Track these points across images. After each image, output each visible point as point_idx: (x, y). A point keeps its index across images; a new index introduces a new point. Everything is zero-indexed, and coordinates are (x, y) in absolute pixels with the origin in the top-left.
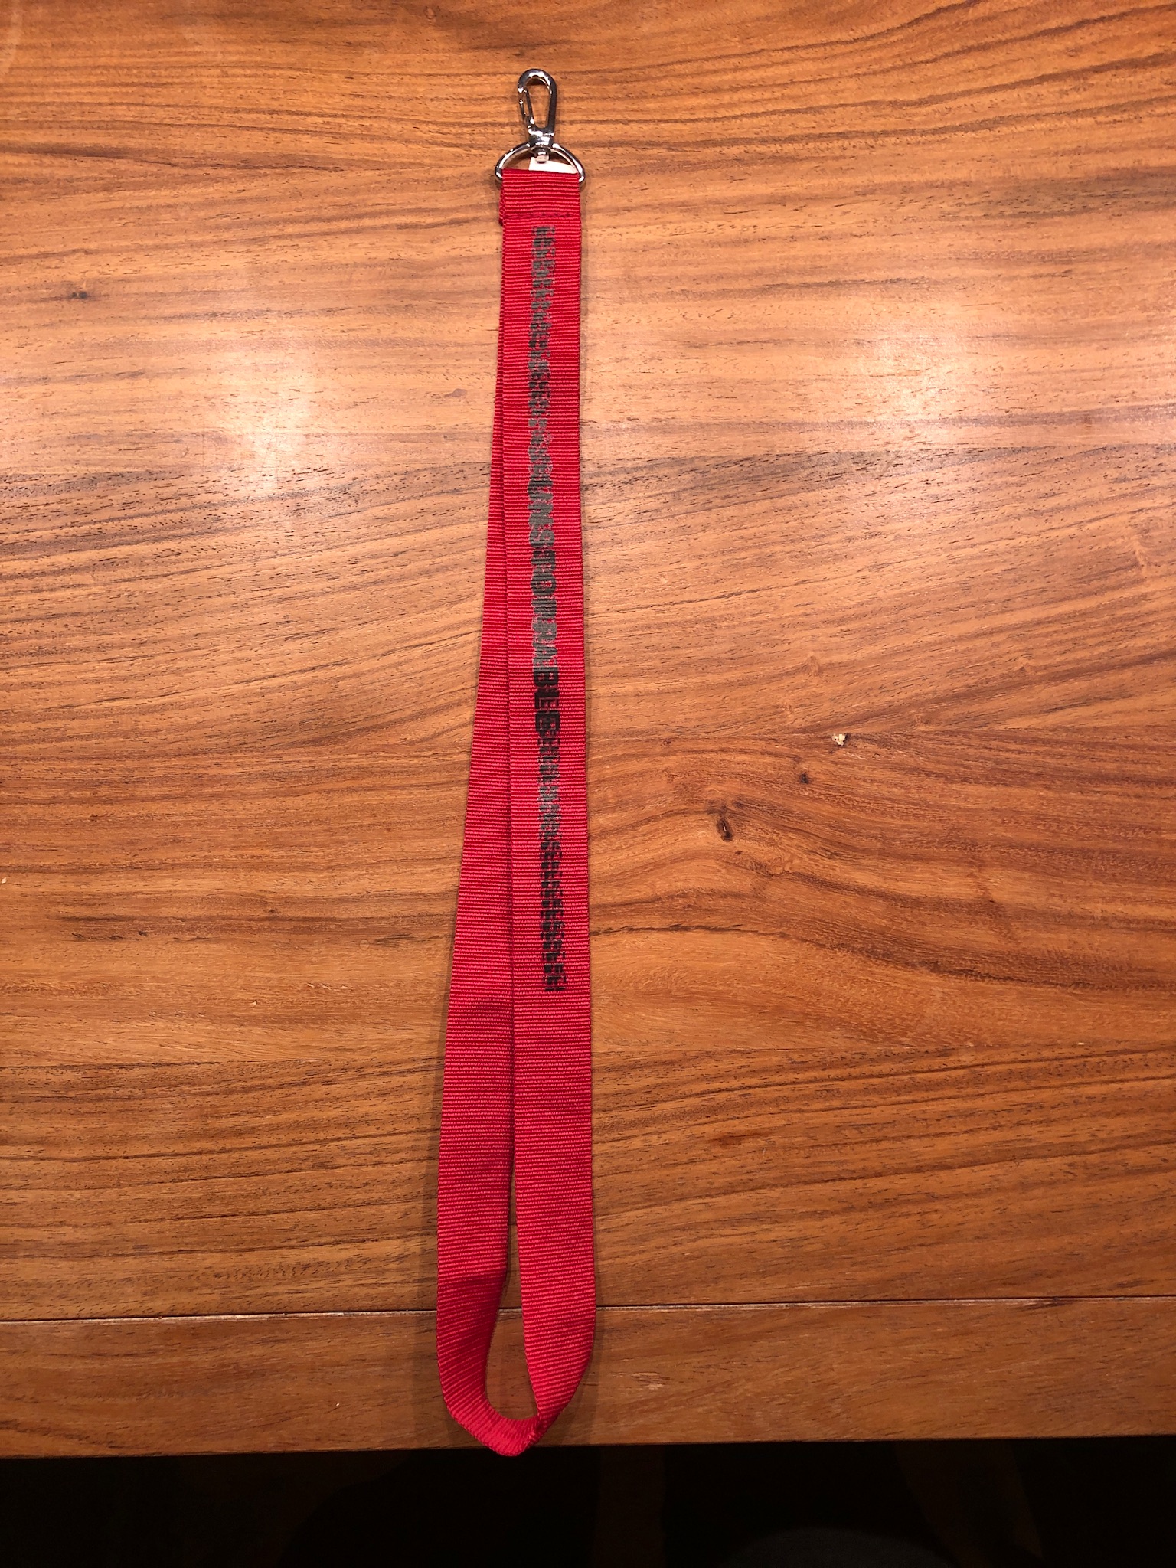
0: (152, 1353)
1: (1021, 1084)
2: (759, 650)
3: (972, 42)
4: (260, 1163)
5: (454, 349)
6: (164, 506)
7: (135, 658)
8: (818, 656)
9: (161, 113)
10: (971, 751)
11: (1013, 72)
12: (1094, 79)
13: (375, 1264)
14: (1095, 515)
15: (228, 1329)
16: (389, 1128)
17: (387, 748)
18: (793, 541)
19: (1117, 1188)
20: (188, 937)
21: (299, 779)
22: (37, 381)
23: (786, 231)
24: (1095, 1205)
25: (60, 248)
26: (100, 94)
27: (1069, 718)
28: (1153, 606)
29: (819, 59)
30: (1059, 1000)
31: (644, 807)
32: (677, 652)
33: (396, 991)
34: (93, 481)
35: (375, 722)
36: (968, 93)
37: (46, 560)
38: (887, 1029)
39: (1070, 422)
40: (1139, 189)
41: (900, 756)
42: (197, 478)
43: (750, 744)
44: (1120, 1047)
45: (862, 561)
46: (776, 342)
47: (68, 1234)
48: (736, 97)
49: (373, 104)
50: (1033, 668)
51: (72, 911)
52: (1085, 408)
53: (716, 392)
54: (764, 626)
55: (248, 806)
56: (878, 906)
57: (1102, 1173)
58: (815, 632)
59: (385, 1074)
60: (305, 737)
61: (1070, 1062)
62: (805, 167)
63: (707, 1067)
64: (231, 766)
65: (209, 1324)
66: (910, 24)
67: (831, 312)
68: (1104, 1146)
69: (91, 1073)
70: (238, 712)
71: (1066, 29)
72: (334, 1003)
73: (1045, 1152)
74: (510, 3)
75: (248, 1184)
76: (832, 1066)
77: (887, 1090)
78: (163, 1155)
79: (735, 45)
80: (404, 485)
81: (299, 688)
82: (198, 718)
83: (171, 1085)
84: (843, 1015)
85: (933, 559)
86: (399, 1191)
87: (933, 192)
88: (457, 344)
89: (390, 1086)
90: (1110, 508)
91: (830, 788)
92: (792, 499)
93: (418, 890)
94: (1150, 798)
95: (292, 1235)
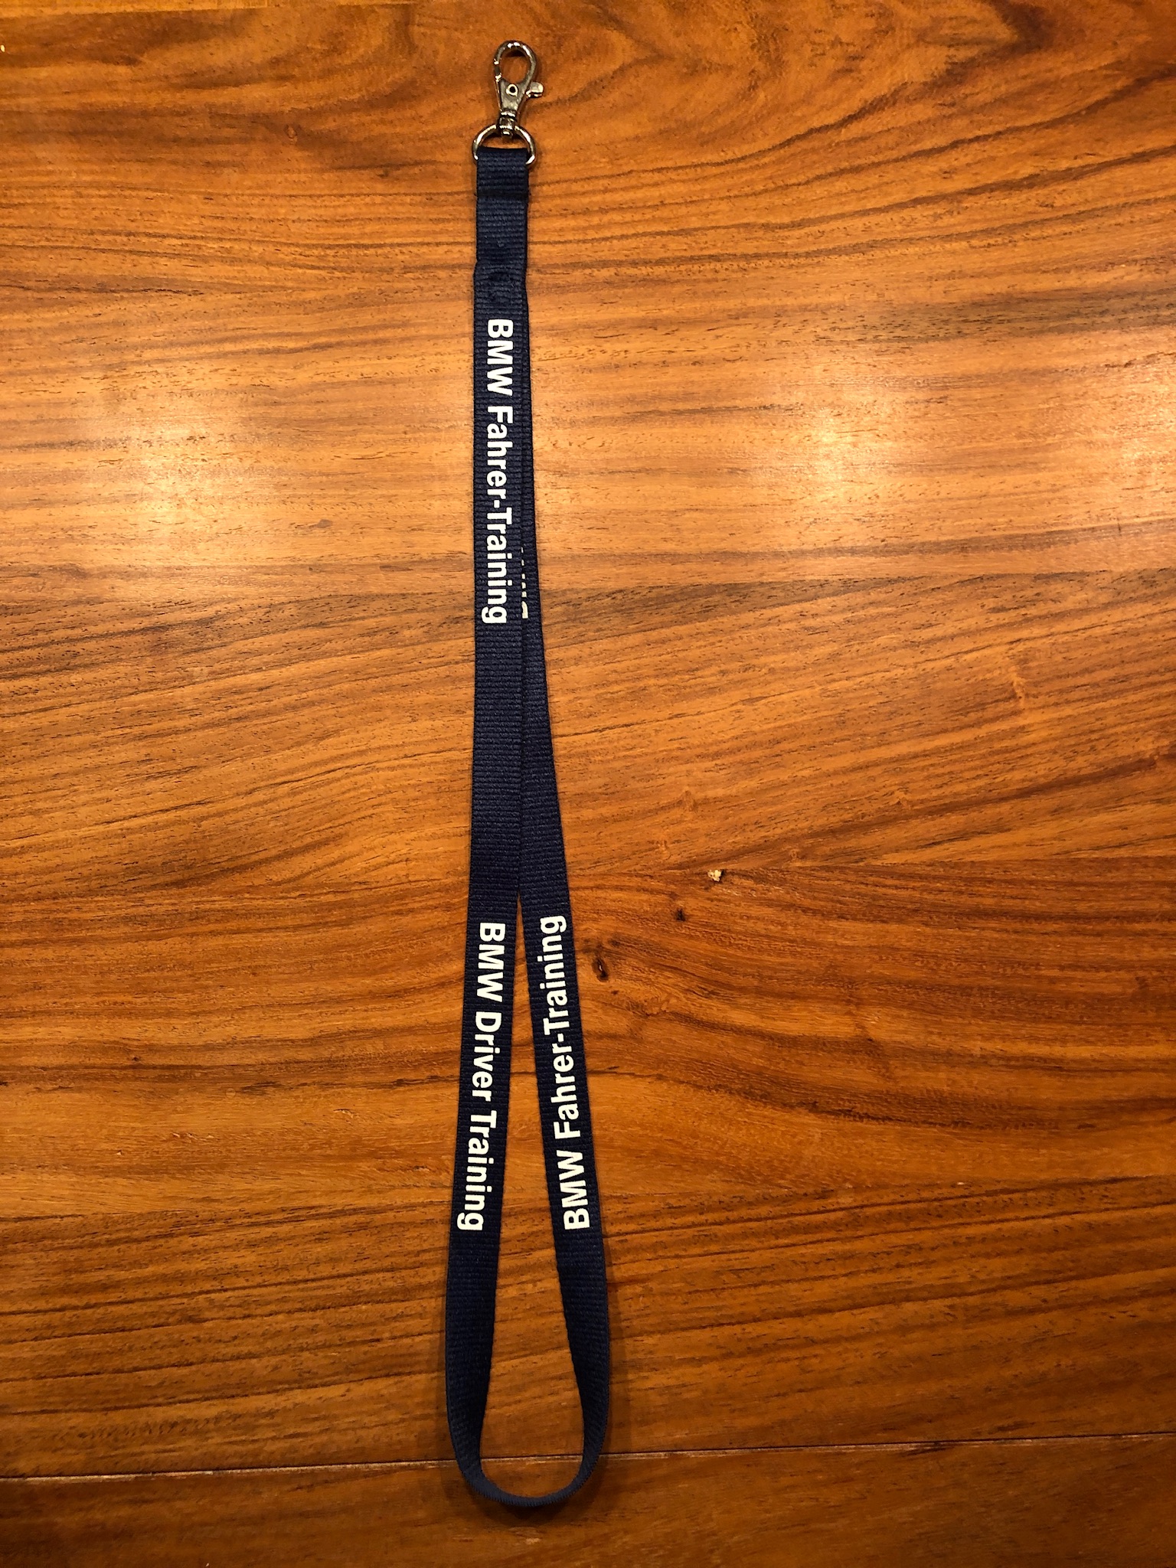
0: (16, 1514)
1: (901, 1225)
2: (633, 785)
3: (845, 165)
4: (127, 1318)
5: (319, 479)
6: (21, 642)
8: (692, 790)
9: (14, 235)
10: (848, 887)
11: (887, 194)
12: (969, 202)
13: (245, 1420)
14: (972, 646)
15: (93, 1490)
16: (259, 1280)
17: (252, 889)
18: (666, 675)
19: (996, 1331)
20: (50, 1087)
21: (161, 923)
23: (658, 357)
24: (976, 1348)
27: (946, 853)
28: (1032, 737)
29: (689, 180)
30: (938, 1140)
33: (263, 1140)
35: (240, 862)
36: (842, 216)
38: (766, 1172)
39: (946, 551)
40: (1013, 315)
41: (777, 892)
42: (54, 612)
43: (626, 881)
44: (999, 1187)
45: (737, 695)
46: (647, 471)
48: (606, 218)
49: (233, 225)
50: (909, 802)
52: (962, 537)
53: (587, 523)
54: (638, 760)
55: (110, 952)
56: (755, 1046)
57: (983, 1315)
58: (688, 766)
59: (253, 1224)
60: (168, 879)
61: (949, 1202)
62: (677, 289)
64: (90, 910)
65: (74, 1485)
66: (782, 145)
67: (703, 440)
68: (984, 1288)
70: (100, 854)
71: (941, 150)
72: (200, 1152)
73: (925, 1294)
74: (373, 121)
75: (113, 1341)
76: (710, 1209)
77: (765, 1234)
78: (24, 1312)
79: (603, 166)
80: (268, 619)
81: (159, 828)
82: (58, 861)
83: (34, 1239)
84: (721, 1158)
85: (807, 692)
86: (269, 1344)
87: (807, 316)
88: (322, 474)
89: (258, 1237)
90: (988, 638)
91: (707, 925)
92: (666, 632)
93: (285, 1036)
94: (1029, 933)
95: (158, 1392)
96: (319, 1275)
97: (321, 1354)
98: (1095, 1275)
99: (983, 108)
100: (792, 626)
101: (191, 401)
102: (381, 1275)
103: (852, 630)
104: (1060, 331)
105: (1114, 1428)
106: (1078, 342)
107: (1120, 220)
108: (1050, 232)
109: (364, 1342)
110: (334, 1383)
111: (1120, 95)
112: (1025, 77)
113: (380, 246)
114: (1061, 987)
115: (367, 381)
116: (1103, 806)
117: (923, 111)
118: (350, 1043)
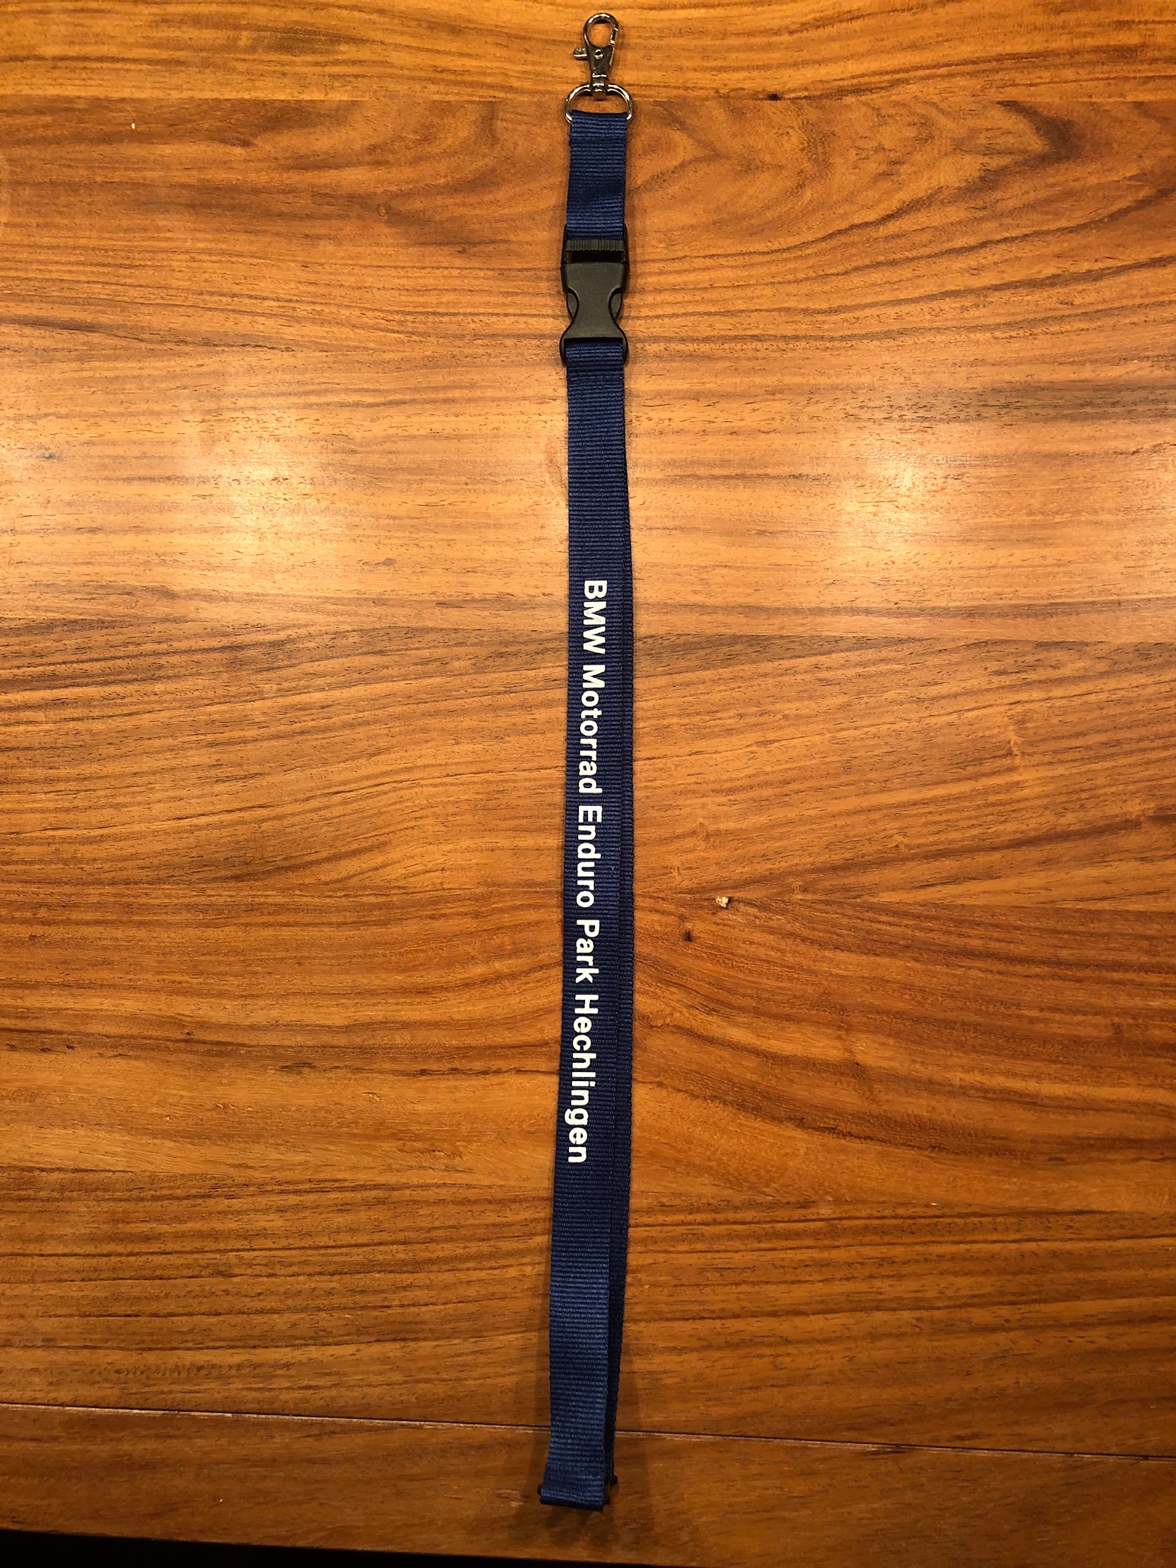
0: (55, 1439)
1: (876, 1239)
2: (652, 814)
3: (881, 258)
4: (165, 1268)
5: (386, 521)
6: (113, 652)
7: (78, 791)
8: (706, 822)
9: (133, 293)
10: (845, 921)
11: (917, 287)
12: (994, 297)
14: (974, 705)
15: (124, 1423)
16: (284, 1243)
17: (302, 887)
18: (689, 715)
19: (961, 1344)
20: (111, 1053)
21: (220, 912)
23: (699, 426)
24: (939, 1359)
25: (33, 412)
26: (78, 272)
27: (939, 895)
28: (1026, 792)
29: (737, 267)
30: (915, 1162)
31: (537, 954)
33: (297, 1116)
34: (47, 627)
35: (293, 862)
36: (875, 305)
38: (752, 1179)
39: (955, 616)
40: (1030, 402)
41: (778, 920)
42: (144, 628)
44: (970, 1210)
45: (753, 737)
46: (682, 529)
48: (659, 298)
49: (324, 290)
50: (906, 846)
51: (7, 1022)
52: (970, 604)
54: (658, 791)
55: (172, 935)
56: (751, 1062)
57: (947, 1329)
58: (704, 800)
59: (282, 1192)
60: (228, 873)
61: (922, 1221)
62: (720, 365)
64: (159, 896)
65: (107, 1417)
66: (824, 239)
67: (736, 503)
68: (951, 1303)
69: (14, 1174)
70: (170, 847)
71: (971, 249)
72: (239, 1122)
73: (895, 1305)
74: (456, 204)
75: (153, 1288)
76: (699, 1210)
77: (749, 1236)
78: (75, 1255)
79: (660, 252)
80: (333, 645)
81: (224, 827)
82: (133, 851)
83: (88, 1189)
84: (712, 1164)
85: (817, 738)
86: (290, 1302)
87: (838, 394)
88: (389, 517)
89: (287, 1203)
90: (990, 698)
91: (712, 947)
92: (691, 676)
93: (323, 1022)
94: (1012, 974)
95: (188, 1337)
96: (339, 1243)
97: (336, 1315)
98: (1057, 1300)
99: (1011, 213)
100: (807, 677)
101: (277, 446)
102: (395, 1247)
103: (863, 684)
104: (1073, 418)
105: (1067, 1446)
106: (1088, 430)
107: (1135, 320)
108: (1068, 327)
109: (375, 1308)
110: (346, 1343)
111: (1141, 204)
112: (1053, 185)
113: (455, 314)
114: (1040, 1027)
115: (434, 436)
116: (1090, 860)
117: (955, 213)
118: (382, 1033)
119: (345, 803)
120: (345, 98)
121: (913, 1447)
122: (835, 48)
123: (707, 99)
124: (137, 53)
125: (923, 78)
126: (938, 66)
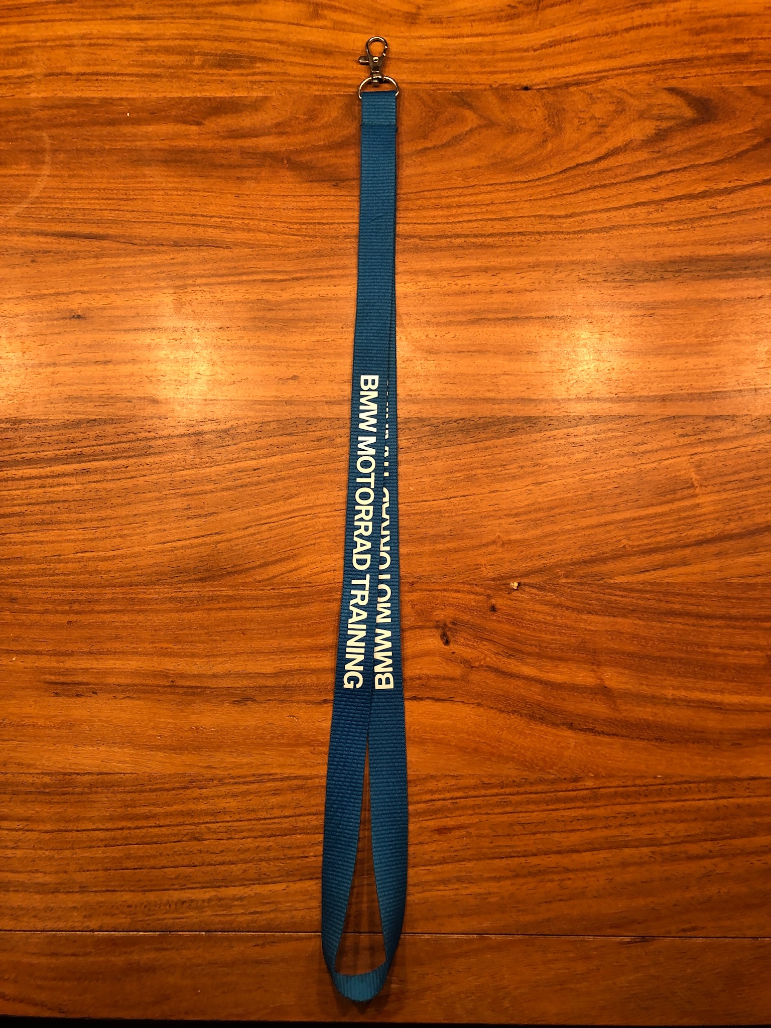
0: (87, 954)
1: (623, 801)
2: (467, 530)
3: (597, 184)
4: (158, 836)
5: (292, 352)
6: (120, 439)
7: (98, 528)
8: (502, 535)
9: (129, 215)
10: (593, 595)
11: (620, 200)
12: (668, 205)
13: (227, 901)
14: (668, 456)
16: (237, 817)
17: (245, 584)
18: (488, 468)
19: (682, 868)
20: (122, 696)
21: (192, 602)
22: (49, 365)
23: (488, 288)
24: (668, 879)
25: (66, 290)
26: (94, 204)
27: (652, 577)
28: (703, 510)
29: (508, 190)
30: (646, 749)
32: (419, 530)
33: (245, 732)
34: (77, 424)
35: (238, 568)
36: (594, 212)
37: (48, 469)
38: (541, 764)
39: (654, 401)
40: (693, 268)
41: (550, 596)
42: (140, 423)
43: (461, 587)
44: (683, 779)
45: (529, 480)
46: (480, 352)
47: (40, 878)
48: (460, 211)
49: (250, 211)
50: (630, 546)
51: (53, 678)
52: (663, 393)
53: (445, 380)
54: (470, 517)
55: (161, 618)
56: (536, 688)
57: (673, 858)
58: (500, 521)
59: (236, 783)
60: (197, 577)
61: (652, 787)
62: (499, 251)
63: (431, 785)
64: (151, 593)
65: (122, 938)
66: (561, 173)
67: (513, 335)
68: (673, 841)
69: (59, 777)
70: (158, 561)
71: (652, 177)
72: (206, 738)
73: (637, 844)
74: (331, 157)
75: (150, 849)
76: (507, 786)
78: (100, 830)
79: (460, 182)
80: (261, 430)
81: (192, 548)
82: (134, 564)
83: (108, 786)
84: (515, 755)
85: (570, 480)
86: (242, 856)
87: (574, 267)
88: (294, 350)
89: (239, 791)
90: (677, 452)
91: (509, 615)
92: (488, 443)
93: (259, 671)
94: (701, 626)
95: (175, 882)
96: (273, 816)
97: (272, 864)
98: (742, 837)
99: (676, 154)
100: (562, 442)
101: (222, 307)
102: (310, 817)
103: (597, 445)
104: (720, 277)
105: (754, 933)
106: (729, 285)
107: (756, 217)
108: (715, 222)
109: (298, 858)
110: (280, 882)
111: (755, 148)
112: (700, 138)
113: (332, 224)
114: (721, 659)
115: (322, 298)
116: (746, 552)
117: (642, 155)
118: (297, 677)
119: (271, 529)
120: (261, 94)
121: (653, 938)
122: (563, 59)
123: (485, 90)
124: (129, 70)
125: (617, 75)
126: (626, 68)
